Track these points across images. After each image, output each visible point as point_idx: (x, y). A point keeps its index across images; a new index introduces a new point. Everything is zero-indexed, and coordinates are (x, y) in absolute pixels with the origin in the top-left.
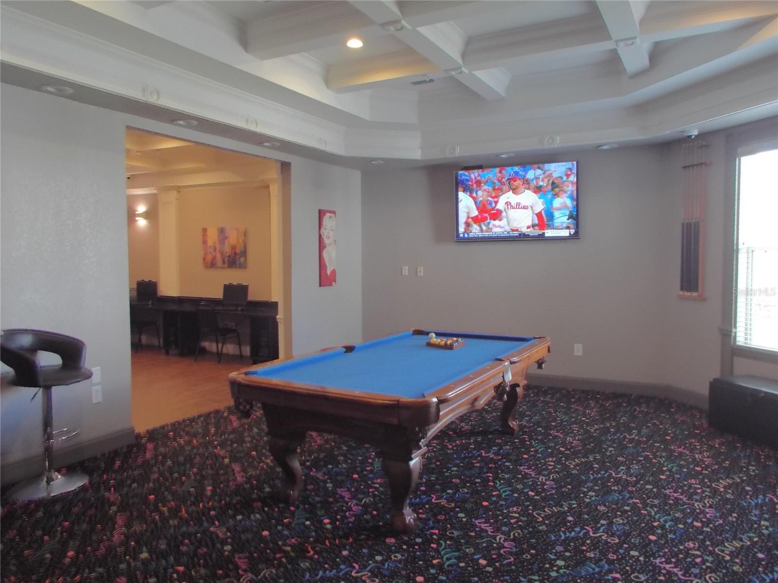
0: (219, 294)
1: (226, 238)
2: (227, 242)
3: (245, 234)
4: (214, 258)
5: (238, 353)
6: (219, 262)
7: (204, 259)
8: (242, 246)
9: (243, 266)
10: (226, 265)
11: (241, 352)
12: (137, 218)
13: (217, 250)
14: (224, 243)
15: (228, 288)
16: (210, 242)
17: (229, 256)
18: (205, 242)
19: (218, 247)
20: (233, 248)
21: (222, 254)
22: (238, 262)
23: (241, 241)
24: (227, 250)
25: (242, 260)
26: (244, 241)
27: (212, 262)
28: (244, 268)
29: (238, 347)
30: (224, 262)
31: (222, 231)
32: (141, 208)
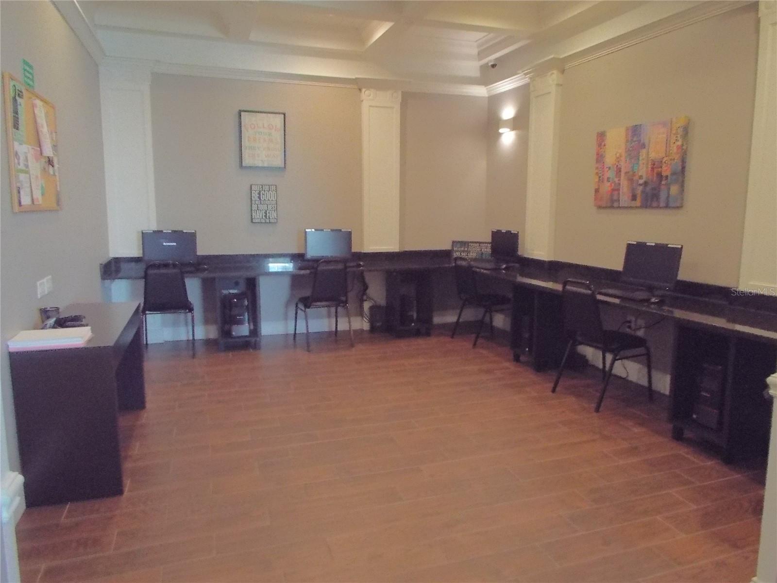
0: (616, 262)
1: (643, 146)
2: (644, 152)
3: (686, 131)
4: (616, 189)
5: (644, 382)
6: (625, 198)
7: (597, 191)
8: (677, 157)
9: (674, 205)
10: (638, 203)
11: (650, 382)
12: (501, 131)
13: (623, 171)
14: (637, 158)
15: (635, 251)
16: (610, 159)
17: (646, 184)
18: (600, 158)
19: (624, 166)
20: (656, 165)
21: (631, 180)
22: (663, 195)
23: (674, 149)
24: (643, 171)
25: (674, 189)
26: (680, 147)
27: (612, 195)
28: (678, 208)
29: (645, 370)
30: (634, 198)
31: (635, 131)
32: (508, 112)
